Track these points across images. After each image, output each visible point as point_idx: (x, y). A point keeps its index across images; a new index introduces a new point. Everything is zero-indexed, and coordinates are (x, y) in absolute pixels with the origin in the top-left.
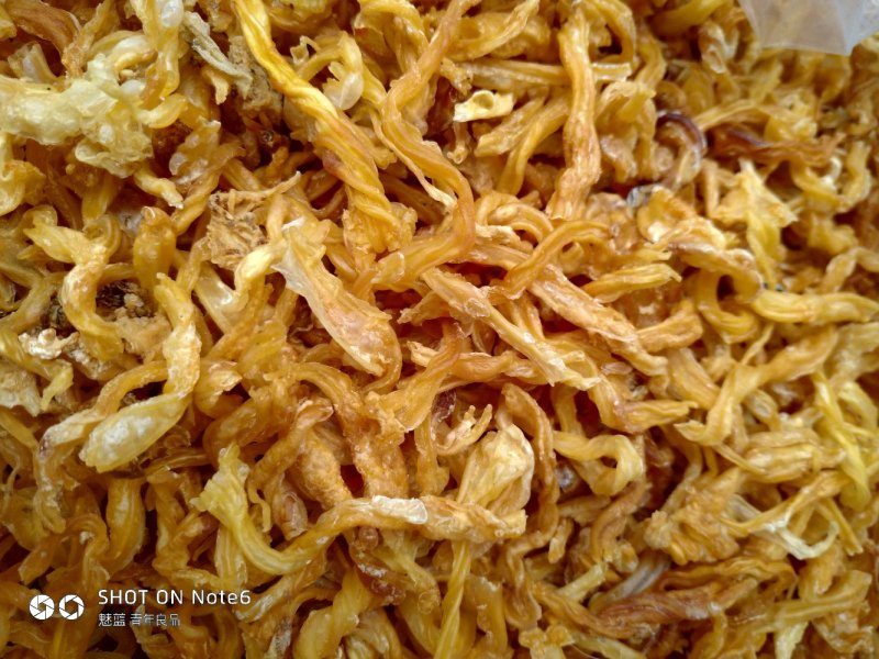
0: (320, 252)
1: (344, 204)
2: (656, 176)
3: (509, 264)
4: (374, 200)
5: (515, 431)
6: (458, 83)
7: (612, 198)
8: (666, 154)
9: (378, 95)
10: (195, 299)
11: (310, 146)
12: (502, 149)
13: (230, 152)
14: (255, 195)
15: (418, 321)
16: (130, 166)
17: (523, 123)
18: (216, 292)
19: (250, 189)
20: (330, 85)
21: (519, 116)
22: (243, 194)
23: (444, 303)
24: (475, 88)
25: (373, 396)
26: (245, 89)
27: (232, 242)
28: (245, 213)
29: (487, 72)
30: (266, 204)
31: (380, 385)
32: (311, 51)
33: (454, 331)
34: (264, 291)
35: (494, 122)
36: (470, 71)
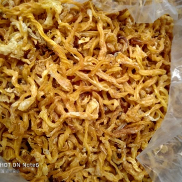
0: (56, 70)
1: (60, 61)
2: (119, 50)
3: (91, 69)
4: (65, 60)
5: (95, 100)
6: (78, 36)
7: (111, 55)
8: (121, 45)
9: (64, 40)
10: (34, 80)
11: (52, 50)
12: (88, 48)
13: (38, 53)
14: (43, 61)
15: (75, 81)
16: (20, 57)
17: (92, 42)
18: (38, 79)
19: (42, 59)
20: (55, 39)
21: (91, 41)
22: (41, 61)
23: (80, 77)
24: (82, 37)
25: (68, 95)
26: (40, 41)
27: (40, 69)
28: (42, 64)
29: (84, 34)
30: (45, 62)
31: (69, 93)
32: (51, 33)
33: (82, 82)
34: (47, 78)
35: (86, 43)
36: (81, 34)
